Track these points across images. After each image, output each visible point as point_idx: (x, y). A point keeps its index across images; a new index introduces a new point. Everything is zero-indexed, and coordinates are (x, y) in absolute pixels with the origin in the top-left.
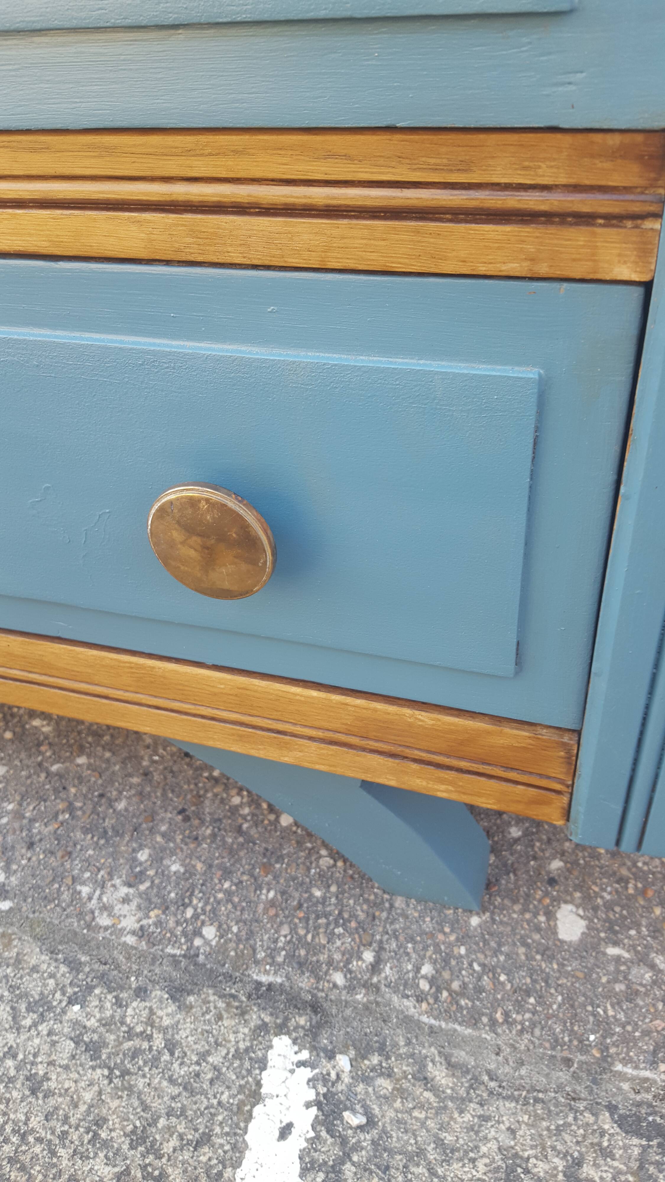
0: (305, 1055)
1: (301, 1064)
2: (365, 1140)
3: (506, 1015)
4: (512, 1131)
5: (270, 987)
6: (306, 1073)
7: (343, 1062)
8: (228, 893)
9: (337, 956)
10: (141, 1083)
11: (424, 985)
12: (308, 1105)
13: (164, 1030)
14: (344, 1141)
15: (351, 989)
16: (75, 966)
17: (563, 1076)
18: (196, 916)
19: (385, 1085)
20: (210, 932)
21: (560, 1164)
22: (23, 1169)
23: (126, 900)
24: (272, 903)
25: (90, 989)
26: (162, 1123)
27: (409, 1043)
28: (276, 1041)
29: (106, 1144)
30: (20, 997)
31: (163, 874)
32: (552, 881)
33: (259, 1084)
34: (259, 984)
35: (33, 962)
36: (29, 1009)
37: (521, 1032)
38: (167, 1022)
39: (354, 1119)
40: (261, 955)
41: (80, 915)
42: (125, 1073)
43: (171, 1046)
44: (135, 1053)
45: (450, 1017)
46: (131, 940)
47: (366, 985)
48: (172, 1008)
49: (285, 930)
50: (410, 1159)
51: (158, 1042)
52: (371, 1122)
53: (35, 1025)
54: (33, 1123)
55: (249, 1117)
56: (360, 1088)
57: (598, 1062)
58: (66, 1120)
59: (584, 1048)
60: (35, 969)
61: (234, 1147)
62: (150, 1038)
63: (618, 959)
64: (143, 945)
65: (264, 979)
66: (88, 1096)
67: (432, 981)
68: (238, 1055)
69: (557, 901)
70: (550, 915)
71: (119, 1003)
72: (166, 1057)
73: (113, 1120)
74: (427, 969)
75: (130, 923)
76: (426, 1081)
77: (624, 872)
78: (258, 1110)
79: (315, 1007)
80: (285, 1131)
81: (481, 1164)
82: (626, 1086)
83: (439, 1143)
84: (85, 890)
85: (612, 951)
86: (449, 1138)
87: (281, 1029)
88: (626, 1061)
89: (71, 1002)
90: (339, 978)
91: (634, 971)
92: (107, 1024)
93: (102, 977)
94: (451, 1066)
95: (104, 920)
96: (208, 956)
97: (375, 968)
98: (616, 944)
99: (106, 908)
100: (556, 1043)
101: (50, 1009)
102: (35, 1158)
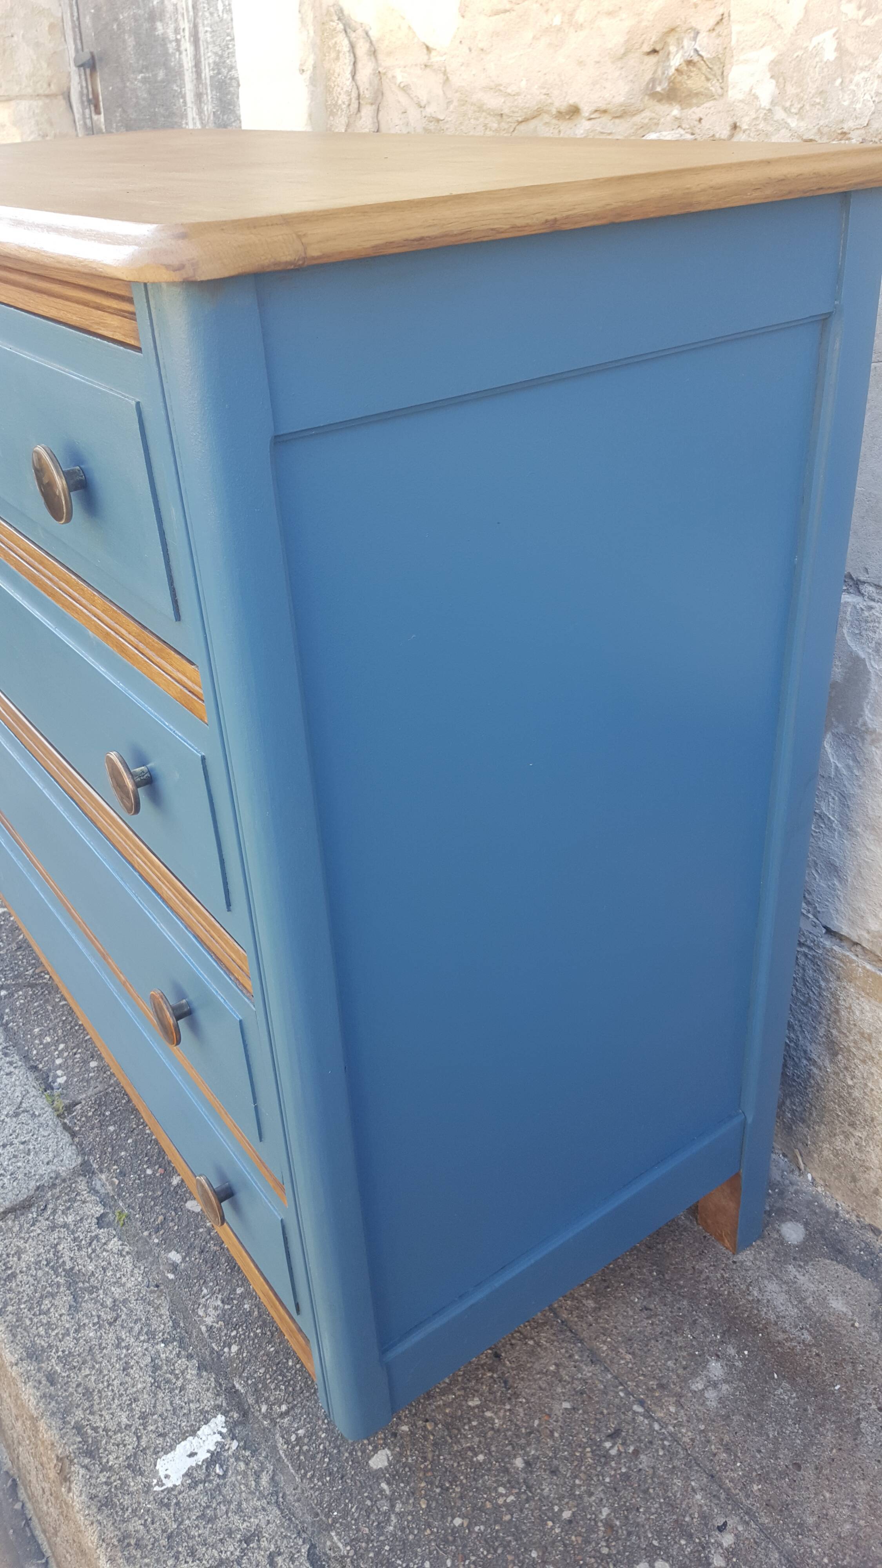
0: (224, 1430)
1: (221, 1433)
2: (217, 1481)
3: (313, 1476)
4: (268, 1522)
5: (237, 1391)
6: (219, 1438)
7: (235, 1444)
8: (256, 1335)
9: (272, 1398)
10: (161, 1395)
11: (293, 1438)
12: (208, 1451)
13: (185, 1379)
14: (208, 1475)
15: (265, 1417)
16: (176, 1325)
17: (309, 1518)
18: (235, 1337)
19: (242, 1466)
20: (235, 1348)
21: (272, 1548)
22: (100, 1397)
23: (216, 1308)
24: (268, 1354)
25: (174, 1340)
26: (155, 1417)
27: (266, 1457)
28: (219, 1416)
29: (132, 1410)
30: (148, 1325)
31: (239, 1306)
32: (395, 1435)
33: (199, 1429)
34: (234, 1386)
35: (162, 1312)
36: (146, 1333)
37: (311, 1488)
38: (189, 1377)
39: (218, 1470)
40: (245, 1375)
41: (194, 1303)
42: (159, 1387)
43: (182, 1388)
44: (168, 1381)
45: (291, 1460)
46: (204, 1329)
47: (273, 1421)
48: (195, 1372)
49: (262, 1371)
50: (224, 1502)
51: (179, 1383)
52: (224, 1476)
53: (144, 1341)
54: (115, 1382)
55: (185, 1439)
56: (232, 1460)
57: (328, 1525)
58: (126, 1390)
59: (328, 1515)
60: (161, 1316)
61: (171, 1446)
62: (178, 1379)
63: (382, 1491)
64: (206, 1335)
65: (237, 1386)
66: (140, 1386)
67: (298, 1439)
68: (201, 1412)
69: (386, 1445)
70: (376, 1450)
71: (178, 1355)
72: (177, 1392)
73: (141, 1403)
74: (301, 1432)
75: (209, 1320)
76: (258, 1477)
77: (430, 1456)
78: (190, 1438)
79: (245, 1414)
80: (192, 1455)
81: (245, 1524)
82: (328, 1543)
83: (240, 1504)
84: (205, 1291)
85: (384, 1486)
86: (244, 1505)
87: (225, 1413)
88: (338, 1534)
89: (162, 1341)
90: (264, 1408)
91: (383, 1501)
92: (168, 1360)
93: (181, 1338)
94: (272, 1479)
95: (201, 1312)
96: (226, 1359)
97: (282, 1415)
98: (388, 1483)
99: (206, 1306)
100: (320, 1504)
101: (154, 1338)
102: (107, 1396)
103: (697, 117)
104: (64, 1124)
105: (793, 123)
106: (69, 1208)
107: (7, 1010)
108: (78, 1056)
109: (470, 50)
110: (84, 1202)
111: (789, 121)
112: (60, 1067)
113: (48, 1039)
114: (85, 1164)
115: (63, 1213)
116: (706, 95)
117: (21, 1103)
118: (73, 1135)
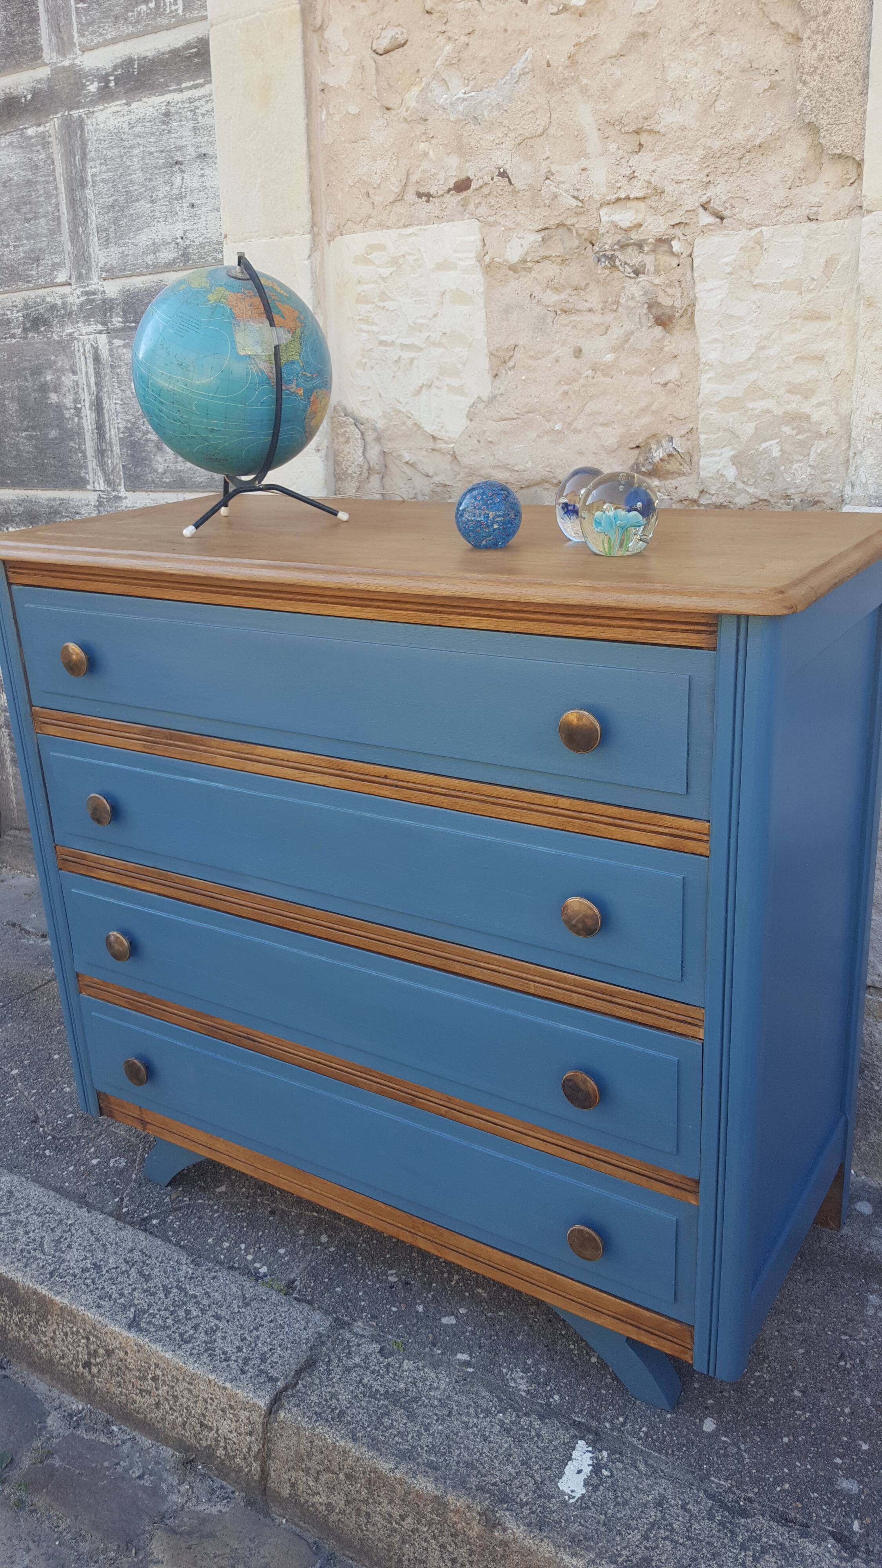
0: (590, 1449)
1: (588, 1451)
2: (609, 1481)
3: (673, 1451)
4: (665, 1490)
5: (579, 1422)
6: (591, 1455)
7: (605, 1454)
8: (565, 1384)
9: (608, 1417)
10: (526, 1445)
11: (642, 1434)
12: (589, 1465)
13: (536, 1430)
14: (601, 1479)
15: (612, 1430)
16: (500, 1400)
17: (690, 1477)
18: (551, 1390)
19: (620, 1465)
20: (557, 1397)
21: (680, 1502)
22: (481, 1464)
23: (522, 1378)
24: (584, 1392)
25: (506, 1409)
26: (533, 1460)
27: (632, 1453)
28: (579, 1442)
29: (512, 1462)
30: (478, 1406)
31: (538, 1370)
32: (707, 1408)
33: (571, 1455)
34: (575, 1421)
35: (483, 1394)
36: (482, 1411)
37: (677, 1459)
38: (537, 1427)
39: (605, 1473)
40: (577, 1410)
41: (503, 1380)
42: (519, 1441)
43: (538, 1435)
44: (524, 1435)
45: (650, 1447)
46: (523, 1394)
47: (619, 1430)
48: (539, 1422)
49: (588, 1403)
50: (625, 1489)
51: (533, 1433)
52: (612, 1475)
53: (484, 1417)
54: (485, 1450)
55: (567, 1464)
56: (610, 1464)
57: (705, 1475)
58: (497, 1452)
59: (701, 1469)
60: (484, 1397)
61: (560, 1473)
62: (530, 1431)
63: (725, 1442)
64: (529, 1397)
65: (577, 1419)
66: (506, 1446)
67: (646, 1434)
68: (564, 1443)
69: (706, 1416)
70: (702, 1421)
71: (518, 1416)
72: (536, 1439)
73: (515, 1455)
74: (644, 1429)
75: (523, 1387)
76: (636, 1468)
77: (739, 1410)
78: (570, 1462)
79: (597, 1433)
80: (579, 1472)
81: (650, 1497)
82: (713, 1485)
83: (637, 1487)
84: (505, 1371)
85: (723, 1438)
86: (640, 1486)
87: (582, 1438)
88: (715, 1477)
89: (499, 1412)
90: (608, 1425)
91: (730, 1447)
92: (513, 1423)
93: (511, 1406)
94: (646, 1464)
95: (513, 1384)
96: (555, 1406)
97: (624, 1424)
98: (725, 1436)
99: (513, 1379)
100: (690, 1465)
101: (490, 1413)
102: (485, 1462)
103: (674, 485)
104: (296, 1298)
105: (751, 490)
106: (349, 1353)
107: (170, 1233)
108: (263, 1249)
109: (479, 441)
110: (359, 1345)
111: (747, 489)
112: (254, 1261)
113: (226, 1245)
114: (336, 1319)
115: (348, 1358)
116: (679, 474)
117: (244, 1295)
118: (310, 1303)
